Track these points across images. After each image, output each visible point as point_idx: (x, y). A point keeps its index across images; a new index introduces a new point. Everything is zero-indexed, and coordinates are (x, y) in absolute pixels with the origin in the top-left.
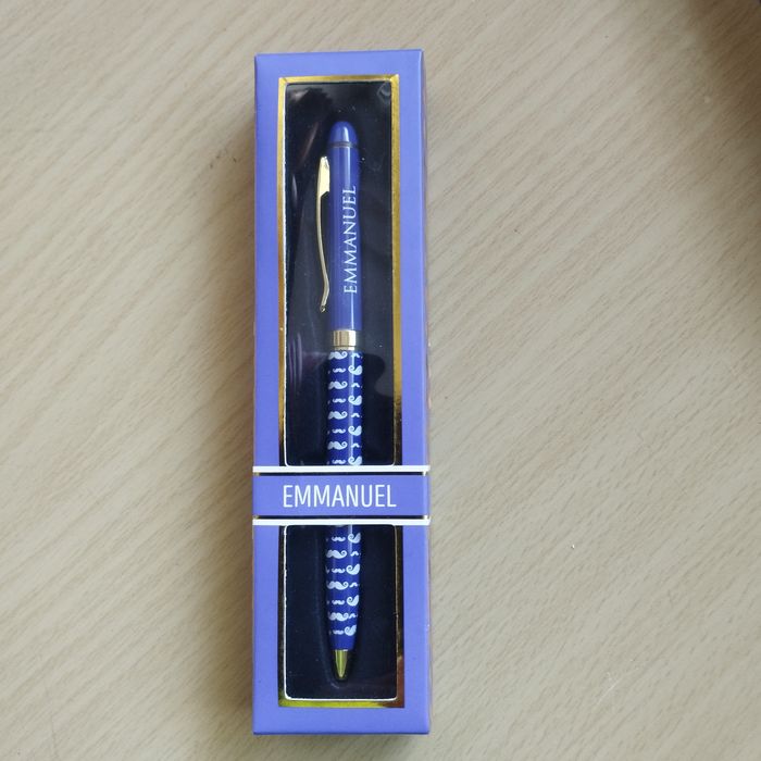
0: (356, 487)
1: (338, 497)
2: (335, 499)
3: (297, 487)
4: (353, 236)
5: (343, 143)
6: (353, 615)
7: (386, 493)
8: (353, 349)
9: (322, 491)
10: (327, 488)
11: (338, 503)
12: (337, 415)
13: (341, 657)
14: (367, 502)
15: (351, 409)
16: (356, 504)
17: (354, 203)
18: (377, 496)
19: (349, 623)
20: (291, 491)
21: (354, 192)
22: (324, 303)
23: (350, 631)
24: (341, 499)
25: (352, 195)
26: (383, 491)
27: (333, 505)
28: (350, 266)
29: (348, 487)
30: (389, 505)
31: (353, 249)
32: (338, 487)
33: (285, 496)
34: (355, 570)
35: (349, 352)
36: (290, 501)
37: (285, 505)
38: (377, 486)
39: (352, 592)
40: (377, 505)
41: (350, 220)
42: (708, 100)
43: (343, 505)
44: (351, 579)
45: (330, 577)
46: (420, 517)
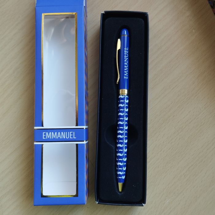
0: (64, 133)
1: (59, 135)
2: (58, 136)
3: (47, 133)
4: (127, 62)
5: (124, 35)
6: (124, 173)
7: (73, 134)
8: (126, 95)
9: (54, 134)
10: (56, 133)
11: (59, 137)
12: (121, 114)
13: (120, 185)
14: (68, 137)
15: (125, 112)
16: (64, 138)
17: (128, 52)
18: (71, 135)
19: (123, 175)
20: (45, 134)
21: (128, 49)
22: (118, 81)
23: (123, 177)
24: (60, 136)
25: (127, 50)
26: (72, 134)
27: (58, 138)
28: (126, 71)
29: (62, 133)
30: (74, 138)
31: (127, 66)
32: (59, 133)
33: (44, 135)
34: (125, 160)
35: (125, 96)
36: (45, 137)
37: (43, 138)
38: (71, 132)
39: (124, 166)
40: (71, 138)
41: (126, 57)
42: (194, 31)
43: (60, 138)
44: (124, 162)
45: (118, 161)
46: (83, 141)
